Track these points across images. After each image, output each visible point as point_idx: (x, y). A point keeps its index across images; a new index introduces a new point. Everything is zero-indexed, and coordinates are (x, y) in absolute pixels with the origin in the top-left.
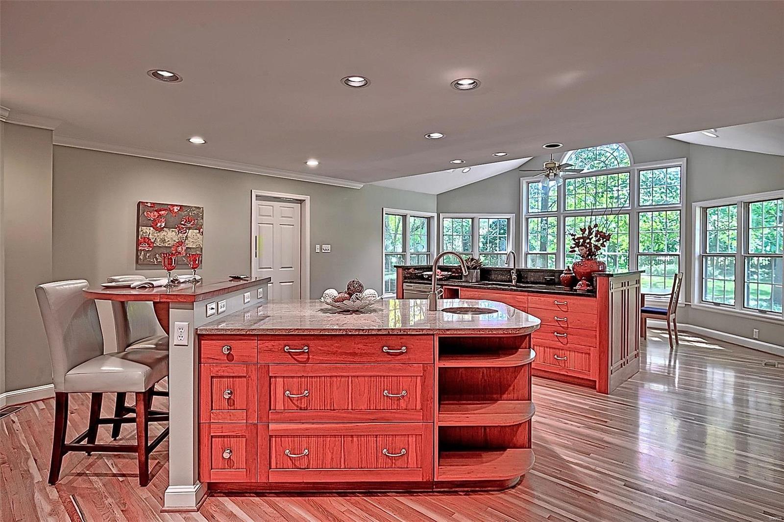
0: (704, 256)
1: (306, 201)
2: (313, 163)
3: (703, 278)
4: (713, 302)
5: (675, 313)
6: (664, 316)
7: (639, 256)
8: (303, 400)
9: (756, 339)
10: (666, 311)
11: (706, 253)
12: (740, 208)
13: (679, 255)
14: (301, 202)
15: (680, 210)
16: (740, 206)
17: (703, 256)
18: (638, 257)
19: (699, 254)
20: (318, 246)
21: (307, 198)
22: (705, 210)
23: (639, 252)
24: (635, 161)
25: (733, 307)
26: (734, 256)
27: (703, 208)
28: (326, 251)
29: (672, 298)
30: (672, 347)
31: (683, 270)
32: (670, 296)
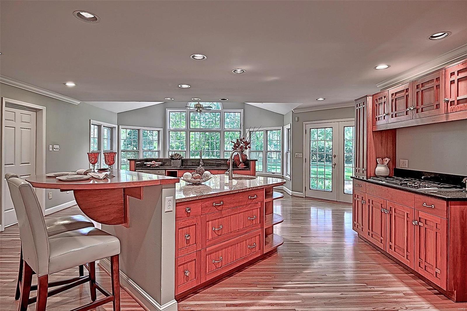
1: (44, 110)
2: (70, 84)
8: (220, 231)
14: (36, 110)
20: (51, 146)
21: (44, 108)
22: (250, 132)
24: (223, 108)
26: (262, 152)
28: (56, 150)
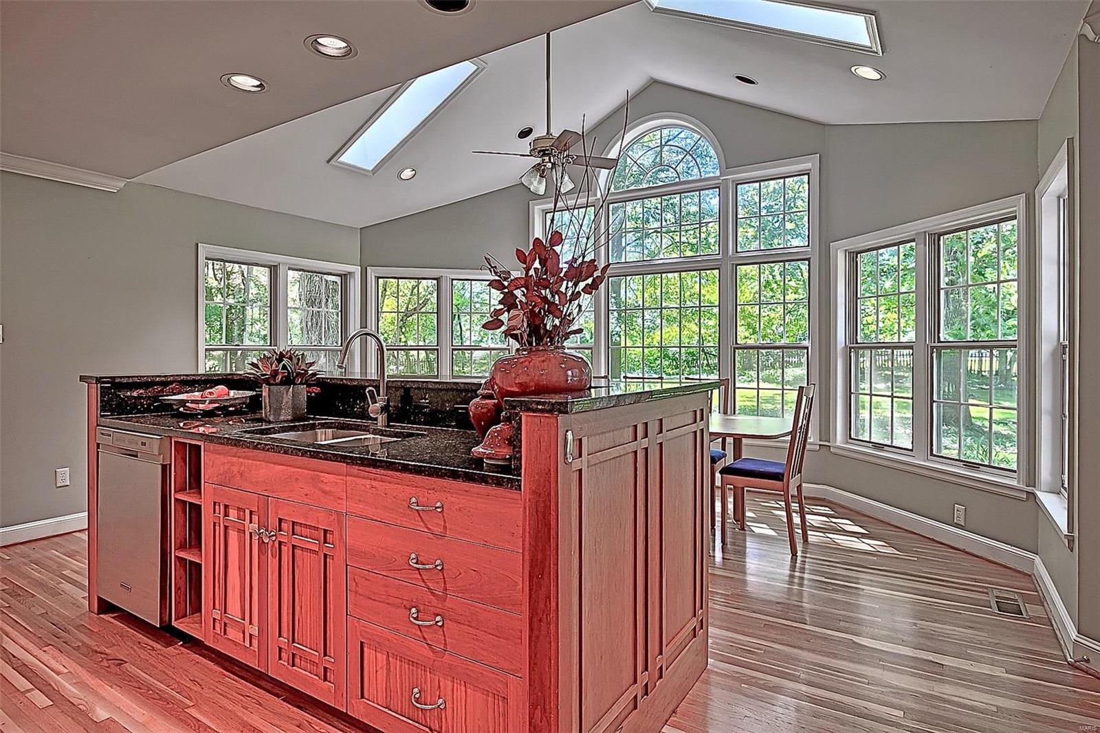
0: (854, 347)
3: (851, 393)
4: (869, 442)
5: (800, 472)
6: (779, 483)
7: (737, 351)
9: (958, 526)
10: (781, 471)
11: (857, 343)
12: (923, 245)
13: (807, 348)
15: (808, 260)
16: (923, 240)
17: (851, 348)
18: (735, 352)
19: (844, 345)
22: (853, 256)
23: (736, 343)
24: (727, 165)
25: (909, 453)
26: (911, 348)
27: (850, 253)
29: (793, 439)
30: (794, 554)
31: (815, 379)
32: (789, 438)
